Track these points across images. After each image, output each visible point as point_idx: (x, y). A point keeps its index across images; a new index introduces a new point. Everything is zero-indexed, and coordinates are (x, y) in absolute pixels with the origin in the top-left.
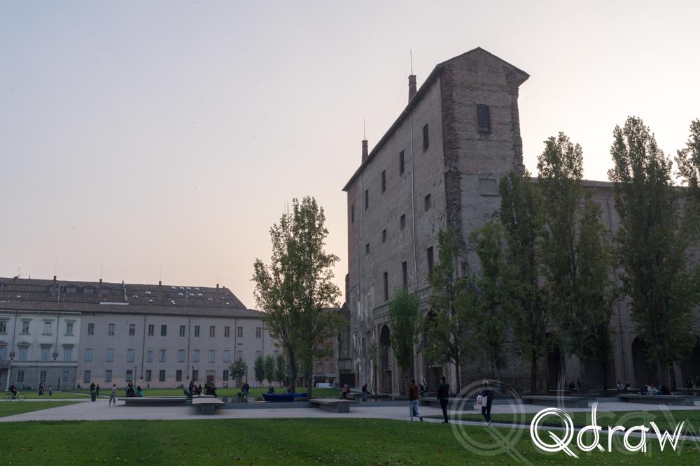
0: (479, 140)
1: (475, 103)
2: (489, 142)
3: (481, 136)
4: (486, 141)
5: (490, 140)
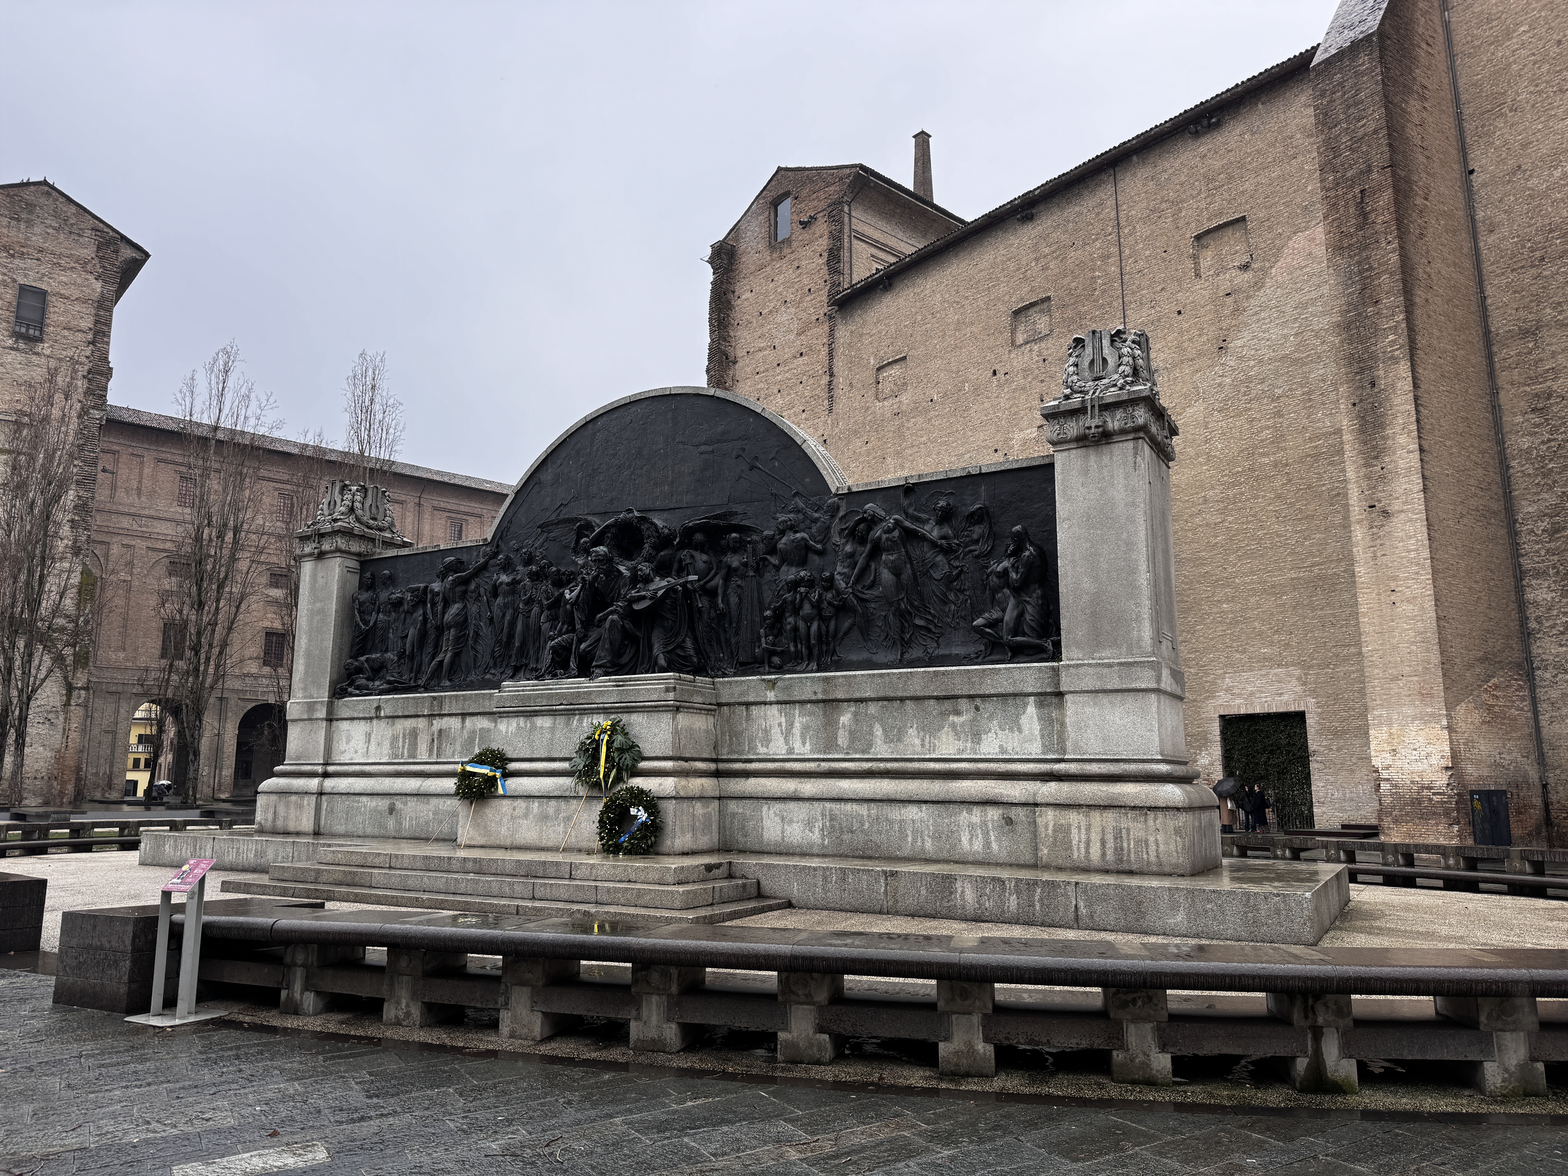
0: (12, 348)
1: (14, 281)
2: (34, 357)
3: (16, 342)
4: (26, 353)
5: (37, 354)
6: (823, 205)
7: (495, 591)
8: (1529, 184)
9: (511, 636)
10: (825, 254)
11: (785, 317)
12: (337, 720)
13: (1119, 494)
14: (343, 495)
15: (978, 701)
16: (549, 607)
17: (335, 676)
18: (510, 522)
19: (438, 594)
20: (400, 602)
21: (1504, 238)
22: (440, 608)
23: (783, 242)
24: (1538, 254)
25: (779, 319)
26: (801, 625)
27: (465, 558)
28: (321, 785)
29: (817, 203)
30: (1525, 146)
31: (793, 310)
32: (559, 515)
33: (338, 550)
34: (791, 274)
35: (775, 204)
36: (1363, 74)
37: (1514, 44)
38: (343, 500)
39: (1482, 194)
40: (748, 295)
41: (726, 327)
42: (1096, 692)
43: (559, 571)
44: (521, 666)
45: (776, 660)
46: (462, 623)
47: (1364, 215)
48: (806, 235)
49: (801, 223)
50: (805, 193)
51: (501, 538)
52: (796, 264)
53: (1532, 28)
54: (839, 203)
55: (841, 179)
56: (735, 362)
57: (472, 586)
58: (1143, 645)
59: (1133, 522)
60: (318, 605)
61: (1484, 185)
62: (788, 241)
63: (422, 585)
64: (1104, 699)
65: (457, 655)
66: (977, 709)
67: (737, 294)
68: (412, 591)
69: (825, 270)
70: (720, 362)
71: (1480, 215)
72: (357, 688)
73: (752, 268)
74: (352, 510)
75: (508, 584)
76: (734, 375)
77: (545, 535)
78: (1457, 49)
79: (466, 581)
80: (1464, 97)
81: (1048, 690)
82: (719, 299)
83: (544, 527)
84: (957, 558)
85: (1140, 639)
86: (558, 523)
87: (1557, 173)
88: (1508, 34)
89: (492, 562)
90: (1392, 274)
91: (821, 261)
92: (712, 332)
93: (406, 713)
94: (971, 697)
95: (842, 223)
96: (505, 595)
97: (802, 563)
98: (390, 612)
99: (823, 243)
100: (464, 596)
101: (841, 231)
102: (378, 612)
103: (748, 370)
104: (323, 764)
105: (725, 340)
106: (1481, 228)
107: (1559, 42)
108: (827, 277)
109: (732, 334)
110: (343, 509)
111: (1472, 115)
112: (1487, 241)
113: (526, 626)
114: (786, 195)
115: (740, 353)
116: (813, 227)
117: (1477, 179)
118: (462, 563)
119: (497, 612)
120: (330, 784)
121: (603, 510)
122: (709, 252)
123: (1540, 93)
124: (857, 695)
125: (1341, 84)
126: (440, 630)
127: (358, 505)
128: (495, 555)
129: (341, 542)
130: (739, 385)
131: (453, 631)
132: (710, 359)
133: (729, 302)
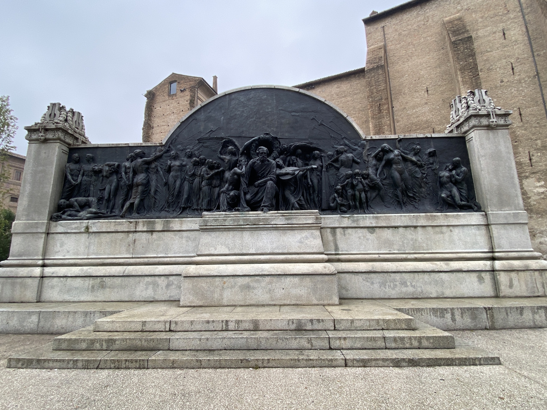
6: (188, 87)
7: (169, 169)
8: (408, 112)
9: (180, 192)
10: (189, 101)
11: (173, 117)
12: (53, 233)
13: (502, 148)
14: (61, 112)
15: (451, 228)
16: (208, 179)
17: (52, 208)
18: (177, 136)
19: (129, 168)
20: (100, 171)
21: (401, 124)
22: (131, 175)
23: (173, 95)
24: (409, 129)
25: (170, 117)
26: (357, 193)
27: (146, 151)
28: (42, 272)
29: (186, 86)
30: (407, 103)
31: (176, 115)
32: (210, 135)
33: (59, 139)
34: (176, 104)
35: (171, 83)
36: (380, 75)
37: (405, 78)
38: (60, 114)
39: (395, 113)
40: (159, 108)
41: (150, 116)
42: (505, 224)
43: (212, 161)
44: (187, 207)
45: (344, 209)
46: (147, 184)
47: (380, 110)
48: (182, 94)
49: (181, 90)
50: (182, 82)
51: (171, 143)
52: (178, 102)
53: (409, 76)
54: (194, 87)
55: (195, 80)
56: (153, 128)
57: (153, 166)
58: (520, 206)
59: (510, 159)
60: (41, 168)
61: (396, 111)
62: (175, 95)
63: (117, 163)
64: (508, 227)
65: (142, 200)
66: (451, 231)
67: (155, 107)
68: (109, 166)
69: (188, 105)
70: (148, 127)
71: (395, 118)
72: (70, 215)
73: (161, 100)
74: (66, 120)
75: (179, 166)
76: (152, 132)
77: (201, 144)
78: (390, 77)
79: (148, 163)
80: (392, 89)
81: (482, 223)
82: (149, 108)
83: (200, 141)
84: (424, 170)
85: (519, 204)
86: (210, 139)
87: (414, 111)
88: (403, 76)
89: (165, 155)
90: (388, 126)
91: (187, 103)
92: (145, 117)
93: (109, 230)
94: (448, 226)
95: (195, 93)
96: (177, 171)
97: (351, 167)
98: (91, 176)
99: (188, 98)
100: (147, 170)
101: (195, 95)
102: (83, 175)
103: (158, 131)
104: (42, 259)
105: (150, 120)
106: (395, 121)
107: (415, 80)
108: (189, 108)
109: (152, 119)
110: (61, 118)
111: (394, 94)
112: (397, 124)
113: (191, 188)
114: (175, 81)
115: (155, 125)
116: (185, 93)
117: (395, 109)
118: (144, 153)
119: (171, 180)
120: (48, 271)
121: (238, 135)
122: (146, 93)
123: (411, 91)
124: (393, 224)
125: (374, 76)
126: (130, 187)
127: (69, 118)
128: (168, 151)
129: (60, 134)
130: (154, 135)
131: (140, 188)
132: (144, 126)
133: (152, 109)
